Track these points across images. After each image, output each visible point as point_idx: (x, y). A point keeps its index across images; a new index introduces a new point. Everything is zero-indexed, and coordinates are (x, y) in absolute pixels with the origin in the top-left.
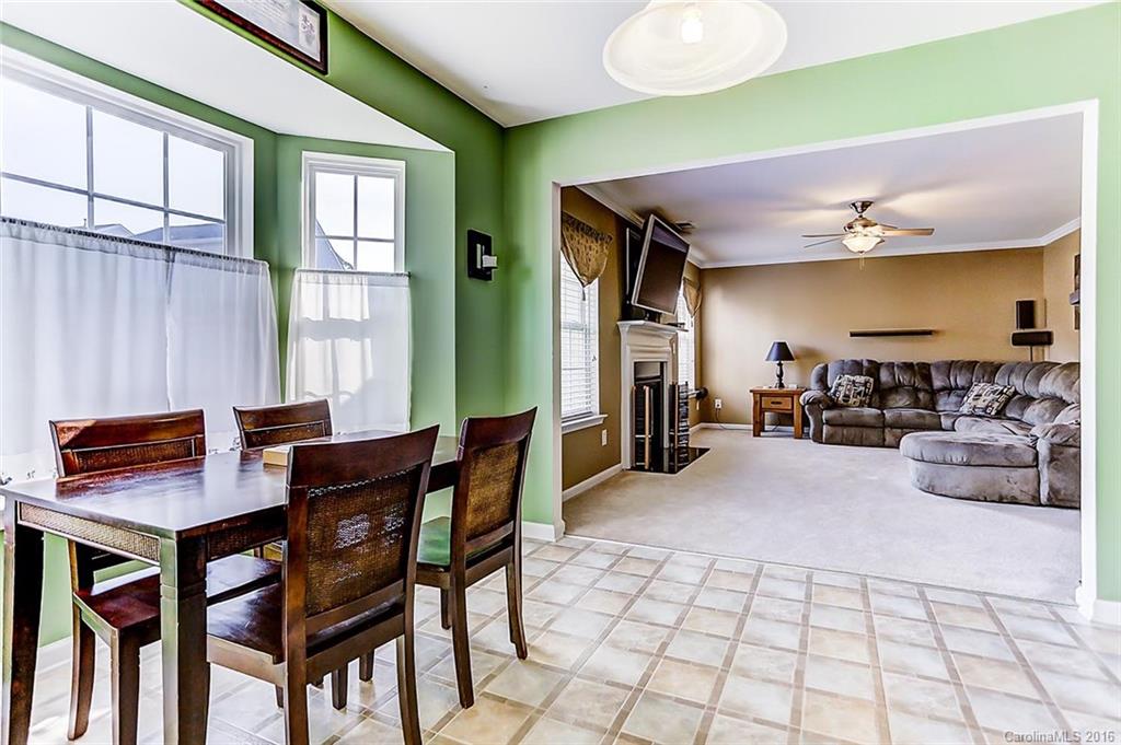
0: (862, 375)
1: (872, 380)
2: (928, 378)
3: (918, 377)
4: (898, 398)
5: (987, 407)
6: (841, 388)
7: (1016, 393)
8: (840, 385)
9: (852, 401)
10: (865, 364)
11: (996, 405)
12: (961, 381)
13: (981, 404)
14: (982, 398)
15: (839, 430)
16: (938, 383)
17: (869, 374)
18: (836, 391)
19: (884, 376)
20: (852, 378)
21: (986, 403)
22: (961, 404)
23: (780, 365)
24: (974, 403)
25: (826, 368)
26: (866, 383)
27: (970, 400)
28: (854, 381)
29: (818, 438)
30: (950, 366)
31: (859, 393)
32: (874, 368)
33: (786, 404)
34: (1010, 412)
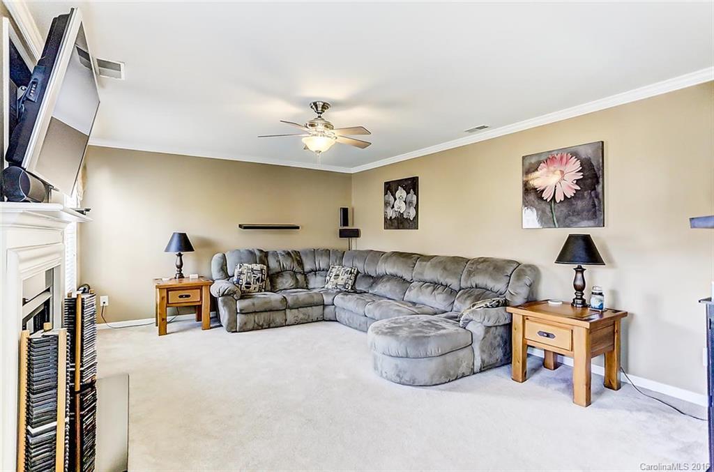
0: (256, 263)
1: (265, 267)
2: (300, 263)
3: (296, 263)
4: (284, 280)
5: (346, 284)
6: (242, 276)
7: (358, 272)
8: (241, 273)
9: (253, 286)
10: (258, 253)
11: (350, 282)
12: (323, 265)
13: (340, 282)
14: (341, 277)
15: (251, 317)
16: (307, 267)
17: (262, 262)
18: (239, 279)
19: (273, 263)
20: (250, 266)
21: (344, 281)
22: (326, 282)
23: (180, 255)
24: (335, 281)
25: (224, 257)
26: (262, 270)
27: (332, 279)
28: (252, 270)
29: (232, 329)
30: (314, 253)
31: (258, 280)
32: (264, 257)
33: (195, 297)
34: (359, 286)
